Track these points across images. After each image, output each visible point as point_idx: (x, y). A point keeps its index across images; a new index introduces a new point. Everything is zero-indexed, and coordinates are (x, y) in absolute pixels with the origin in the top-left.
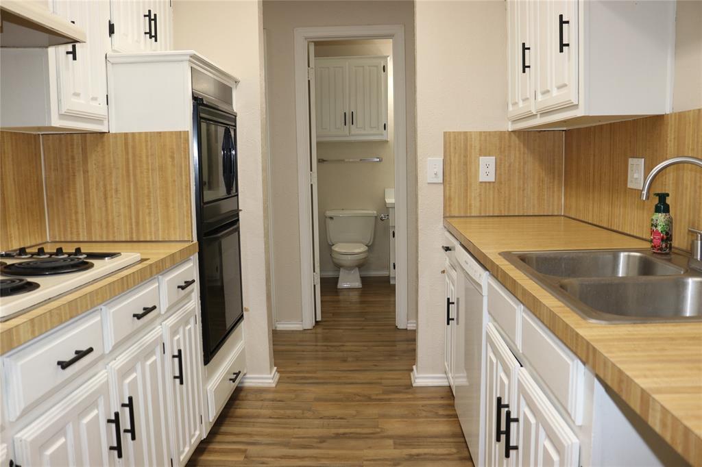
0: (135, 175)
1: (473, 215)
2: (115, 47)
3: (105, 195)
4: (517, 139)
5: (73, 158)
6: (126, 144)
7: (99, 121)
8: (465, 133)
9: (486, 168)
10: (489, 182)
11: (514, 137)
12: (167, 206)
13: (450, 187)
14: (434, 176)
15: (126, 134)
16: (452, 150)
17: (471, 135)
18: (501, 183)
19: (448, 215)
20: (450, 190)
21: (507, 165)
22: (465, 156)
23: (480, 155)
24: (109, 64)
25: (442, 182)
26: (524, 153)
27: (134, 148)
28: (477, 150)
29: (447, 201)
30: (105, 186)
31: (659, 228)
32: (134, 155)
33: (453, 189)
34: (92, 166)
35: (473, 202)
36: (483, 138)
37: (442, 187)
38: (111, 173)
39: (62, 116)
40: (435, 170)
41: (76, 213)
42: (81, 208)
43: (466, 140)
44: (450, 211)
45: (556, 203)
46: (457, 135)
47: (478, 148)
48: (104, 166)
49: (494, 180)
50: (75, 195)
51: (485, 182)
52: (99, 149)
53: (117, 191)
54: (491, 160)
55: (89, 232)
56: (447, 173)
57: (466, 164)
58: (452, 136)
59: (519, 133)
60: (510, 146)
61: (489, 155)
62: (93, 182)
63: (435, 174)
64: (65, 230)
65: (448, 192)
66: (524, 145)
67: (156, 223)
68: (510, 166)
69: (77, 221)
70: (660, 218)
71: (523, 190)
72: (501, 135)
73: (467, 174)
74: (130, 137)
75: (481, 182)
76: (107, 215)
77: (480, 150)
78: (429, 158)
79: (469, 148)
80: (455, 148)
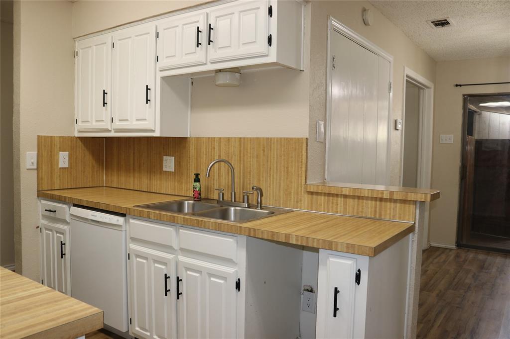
1: (56, 188)
4: (80, 142)
8: (51, 137)
9: (63, 159)
10: (65, 168)
11: (78, 140)
13: (42, 171)
14: (31, 164)
16: (43, 147)
17: (54, 138)
18: (72, 168)
19: (40, 189)
20: (42, 173)
21: (75, 157)
22: (51, 152)
23: (60, 151)
25: (36, 168)
26: (84, 150)
28: (58, 148)
29: (39, 179)
31: (198, 189)
33: (43, 173)
35: (56, 181)
36: (62, 140)
37: (36, 171)
40: (32, 160)
43: (52, 141)
44: (42, 187)
45: (101, 179)
46: (46, 138)
47: (58, 146)
49: (68, 167)
51: (63, 168)
54: (66, 154)
56: (40, 163)
57: (51, 156)
58: (43, 138)
59: (81, 138)
60: (76, 146)
61: (65, 151)
63: (32, 163)
65: (40, 174)
66: (84, 145)
68: (76, 158)
70: (197, 184)
71: (84, 172)
72: (72, 139)
73: (52, 163)
75: (60, 168)
77: (60, 148)
78: (28, 153)
79: (53, 146)
80: (45, 146)
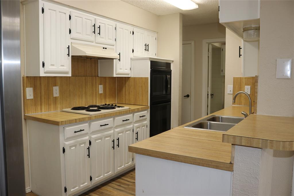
0: (136, 88)
2: (134, 55)
3: (129, 92)
5: (123, 83)
6: (134, 80)
7: (128, 74)
8: (241, 78)
9: (247, 89)
12: (142, 96)
15: (134, 77)
16: (236, 83)
17: (242, 78)
22: (240, 85)
23: (246, 85)
24: (132, 60)
25: (232, 93)
27: (136, 81)
30: (129, 90)
32: (136, 83)
34: (127, 85)
35: (242, 101)
36: (246, 79)
37: (232, 95)
38: (131, 87)
39: (116, 74)
40: (230, 89)
41: (123, 96)
42: (124, 96)
43: (241, 80)
46: (238, 78)
48: (129, 85)
49: (250, 94)
50: (123, 92)
52: (128, 81)
53: (132, 92)
54: (249, 87)
55: (125, 101)
56: (234, 91)
57: (240, 88)
58: (236, 79)
61: (249, 85)
62: (127, 89)
63: (230, 91)
64: (120, 101)
67: (140, 101)
69: (123, 99)
74: (135, 78)
76: (129, 97)
77: (245, 84)
78: (228, 86)
79: (241, 83)
80: (237, 83)
